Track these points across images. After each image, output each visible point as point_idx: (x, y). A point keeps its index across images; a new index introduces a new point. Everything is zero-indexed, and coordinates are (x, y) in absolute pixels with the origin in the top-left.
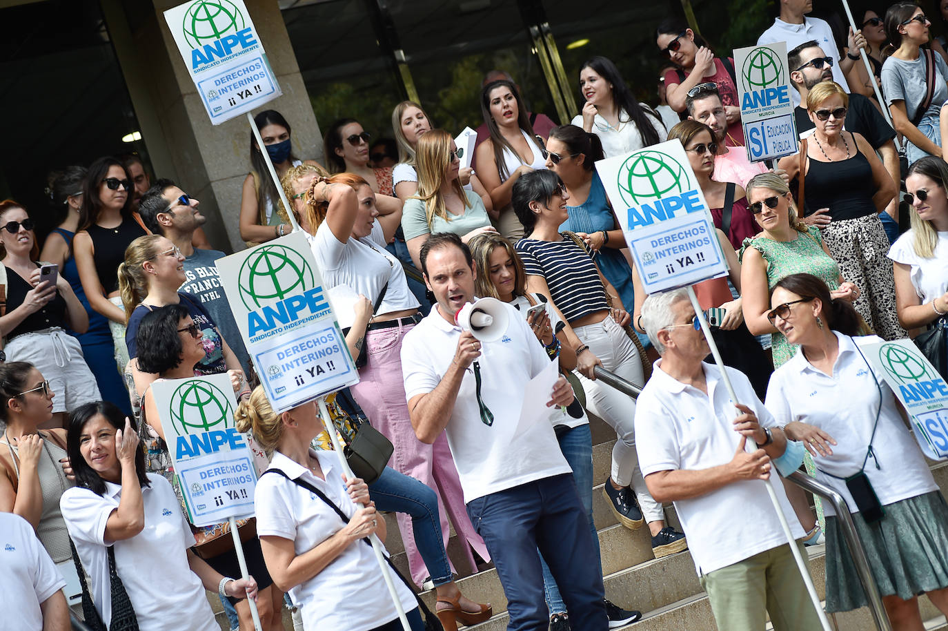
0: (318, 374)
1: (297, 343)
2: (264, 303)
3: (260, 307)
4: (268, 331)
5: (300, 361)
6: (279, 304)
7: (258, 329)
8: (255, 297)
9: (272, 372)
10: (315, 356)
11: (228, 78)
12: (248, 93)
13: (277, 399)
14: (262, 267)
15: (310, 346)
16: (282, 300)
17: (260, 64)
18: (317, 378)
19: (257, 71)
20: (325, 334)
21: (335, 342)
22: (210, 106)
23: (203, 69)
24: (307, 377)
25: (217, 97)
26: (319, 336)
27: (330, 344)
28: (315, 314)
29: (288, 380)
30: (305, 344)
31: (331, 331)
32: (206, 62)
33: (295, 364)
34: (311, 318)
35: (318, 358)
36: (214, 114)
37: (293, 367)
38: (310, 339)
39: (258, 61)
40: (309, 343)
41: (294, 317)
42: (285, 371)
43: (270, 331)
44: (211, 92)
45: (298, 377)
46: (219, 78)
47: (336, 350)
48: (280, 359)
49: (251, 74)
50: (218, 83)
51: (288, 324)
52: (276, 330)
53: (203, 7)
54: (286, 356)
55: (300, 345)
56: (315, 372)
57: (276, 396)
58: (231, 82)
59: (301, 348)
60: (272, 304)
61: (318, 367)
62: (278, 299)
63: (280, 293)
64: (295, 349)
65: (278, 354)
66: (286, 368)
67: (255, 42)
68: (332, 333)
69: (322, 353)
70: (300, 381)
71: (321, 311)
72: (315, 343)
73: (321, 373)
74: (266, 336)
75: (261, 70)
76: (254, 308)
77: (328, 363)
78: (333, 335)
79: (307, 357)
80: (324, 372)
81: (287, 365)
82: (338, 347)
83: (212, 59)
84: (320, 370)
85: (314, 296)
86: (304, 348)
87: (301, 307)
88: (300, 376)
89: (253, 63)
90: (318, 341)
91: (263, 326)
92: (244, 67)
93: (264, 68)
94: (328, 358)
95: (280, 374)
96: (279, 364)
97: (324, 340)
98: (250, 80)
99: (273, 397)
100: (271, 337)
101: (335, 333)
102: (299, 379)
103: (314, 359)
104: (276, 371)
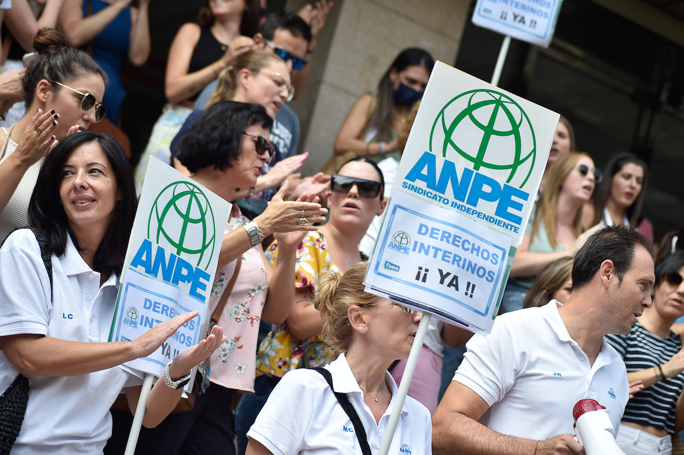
0: (449, 285)
1: (453, 231)
2: (452, 155)
4: (431, 190)
5: (440, 254)
6: (467, 172)
7: (423, 178)
8: (448, 140)
10: (461, 263)
18: (444, 288)
20: (492, 250)
24: (434, 277)
26: (484, 246)
27: (488, 265)
33: (432, 251)
34: (489, 219)
35: (463, 268)
38: (472, 240)
41: (473, 202)
42: (414, 250)
43: (434, 192)
45: (424, 269)
47: (490, 279)
52: (441, 197)
56: (447, 280)
59: (454, 240)
60: (461, 165)
61: (455, 278)
64: (445, 236)
65: (422, 226)
69: (472, 268)
70: (422, 276)
72: (473, 249)
73: (453, 288)
74: (425, 193)
76: (437, 151)
78: (499, 260)
79: (452, 256)
82: (495, 277)
84: (454, 283)
86: (456, 243)
90: (478, 250)
91: (429, 179)
94: (474, 279)
96: (414, 236)
100: (430, 199)
102: (423, 273)
103: (459, 265)
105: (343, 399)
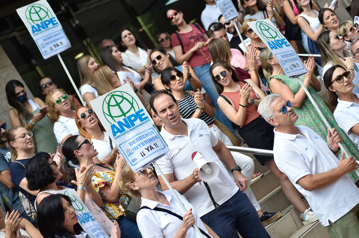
0: (151, 150)
1: (138, 136)
2: (117, 120)
3: (116, 122)
4: (122, 133)
5: (141, 145)
6: (124, 119)
7: (117, 132)
8: (112, 117)
9: (128, 152)
10: (148, 142)
11: (48, 38)
12: (58, 45)
13: (134, 165)
14: (113, 102)
15: (144, 137)
16: (126, 117)
17: (61, 33)
19: (60, 36)
20: (150, 131)
21: (155, 134)
22: (42, 51)
23: (37, 34)
24: (146, 152)
25: (45, 47)
26: (147, 132)
27: (153, 135)
28: (143, 122)
29: (137, 155)
30: (142, 136)
31: (152, 130)
32: (38, 31)
33: (139, 146)
34: (141, 125)
35: (149, 142)
36: (44, 54)
37: (138, 148)
38: (143, 134)
39: (60, 31)
40: (143, 136)
42: (134, 151)
43: (123, 133)
44: (42, 44)
45: (142, 153)
46: (44, 38)
47: (157, 138)
48: (131, 145)
49: (58, 37)
50: (44, 40)
51: (131, 129)
52: (126, 132)
53: (33, 8)
54: (133, 144)
55: (139, 137)
56: (150, 149)
57: (133, 164)
58: (50, 40)
59: (140, 138)
60: (121, 119)
61: (150, 146)
62: (123, 117)
63: (124, 114)
64: (137, 140)
66: (135, 149)
67: (57, 23)
68: (153, 130)
69: (151, 140)
70: (143, 155)
71: (145, 121)
72: (146, 135)
73: (152, 149)
74: (121, 135)
75: (62, 35)
76: (113, 122)
77: (154, 144)
78: (154, 131)
79: (144, 142)
80: (154, 149)
81: (135, 148)
82: (157, 136)
83: (40, 30)
84: (152, 148)
85: (141, 113)
86: (141, 138)
87: (135, 120)
88: (143, 152)
89: (58, 32)
90: (147, 135)
91: (119, 131)
92: (55, 34)
93: (63, 34)
94: (154, 142)
95: (132, 153)
96: (131, 148)
97: (150, 134)
98: (58, 39)
99: (132, 164)
100: (124, 135)
101: (154, 130)
102: (142, 154)
103: (148, 143)
104: (130, 151)
105: (156, 209)
